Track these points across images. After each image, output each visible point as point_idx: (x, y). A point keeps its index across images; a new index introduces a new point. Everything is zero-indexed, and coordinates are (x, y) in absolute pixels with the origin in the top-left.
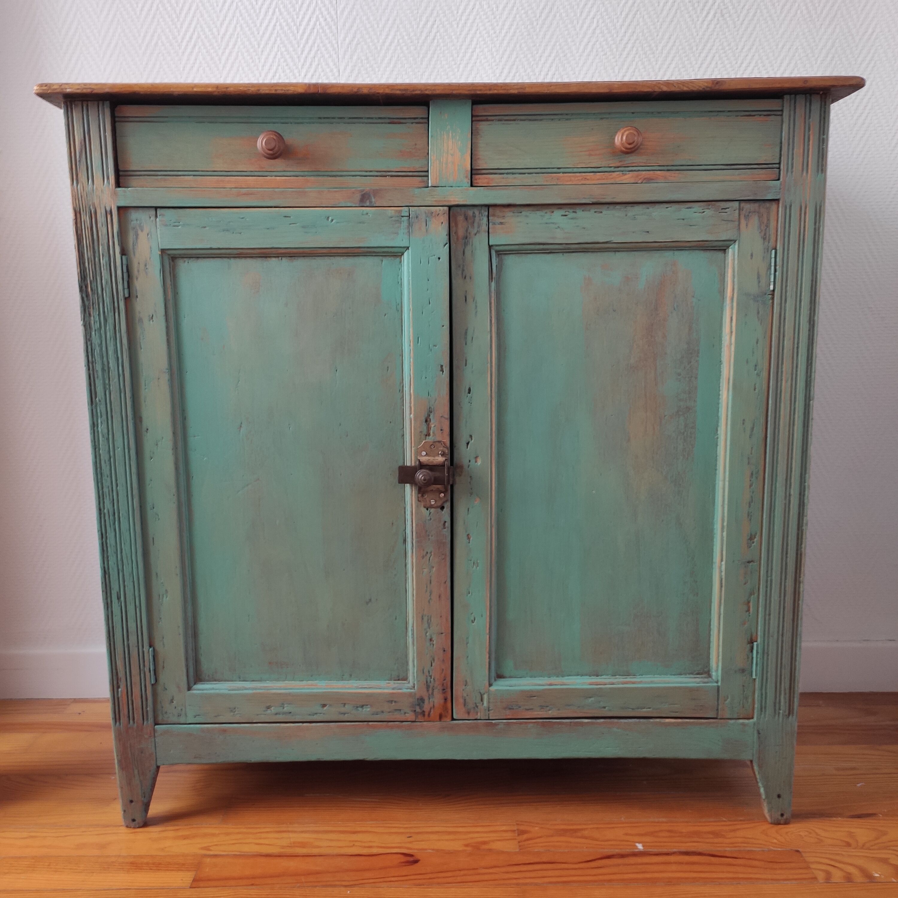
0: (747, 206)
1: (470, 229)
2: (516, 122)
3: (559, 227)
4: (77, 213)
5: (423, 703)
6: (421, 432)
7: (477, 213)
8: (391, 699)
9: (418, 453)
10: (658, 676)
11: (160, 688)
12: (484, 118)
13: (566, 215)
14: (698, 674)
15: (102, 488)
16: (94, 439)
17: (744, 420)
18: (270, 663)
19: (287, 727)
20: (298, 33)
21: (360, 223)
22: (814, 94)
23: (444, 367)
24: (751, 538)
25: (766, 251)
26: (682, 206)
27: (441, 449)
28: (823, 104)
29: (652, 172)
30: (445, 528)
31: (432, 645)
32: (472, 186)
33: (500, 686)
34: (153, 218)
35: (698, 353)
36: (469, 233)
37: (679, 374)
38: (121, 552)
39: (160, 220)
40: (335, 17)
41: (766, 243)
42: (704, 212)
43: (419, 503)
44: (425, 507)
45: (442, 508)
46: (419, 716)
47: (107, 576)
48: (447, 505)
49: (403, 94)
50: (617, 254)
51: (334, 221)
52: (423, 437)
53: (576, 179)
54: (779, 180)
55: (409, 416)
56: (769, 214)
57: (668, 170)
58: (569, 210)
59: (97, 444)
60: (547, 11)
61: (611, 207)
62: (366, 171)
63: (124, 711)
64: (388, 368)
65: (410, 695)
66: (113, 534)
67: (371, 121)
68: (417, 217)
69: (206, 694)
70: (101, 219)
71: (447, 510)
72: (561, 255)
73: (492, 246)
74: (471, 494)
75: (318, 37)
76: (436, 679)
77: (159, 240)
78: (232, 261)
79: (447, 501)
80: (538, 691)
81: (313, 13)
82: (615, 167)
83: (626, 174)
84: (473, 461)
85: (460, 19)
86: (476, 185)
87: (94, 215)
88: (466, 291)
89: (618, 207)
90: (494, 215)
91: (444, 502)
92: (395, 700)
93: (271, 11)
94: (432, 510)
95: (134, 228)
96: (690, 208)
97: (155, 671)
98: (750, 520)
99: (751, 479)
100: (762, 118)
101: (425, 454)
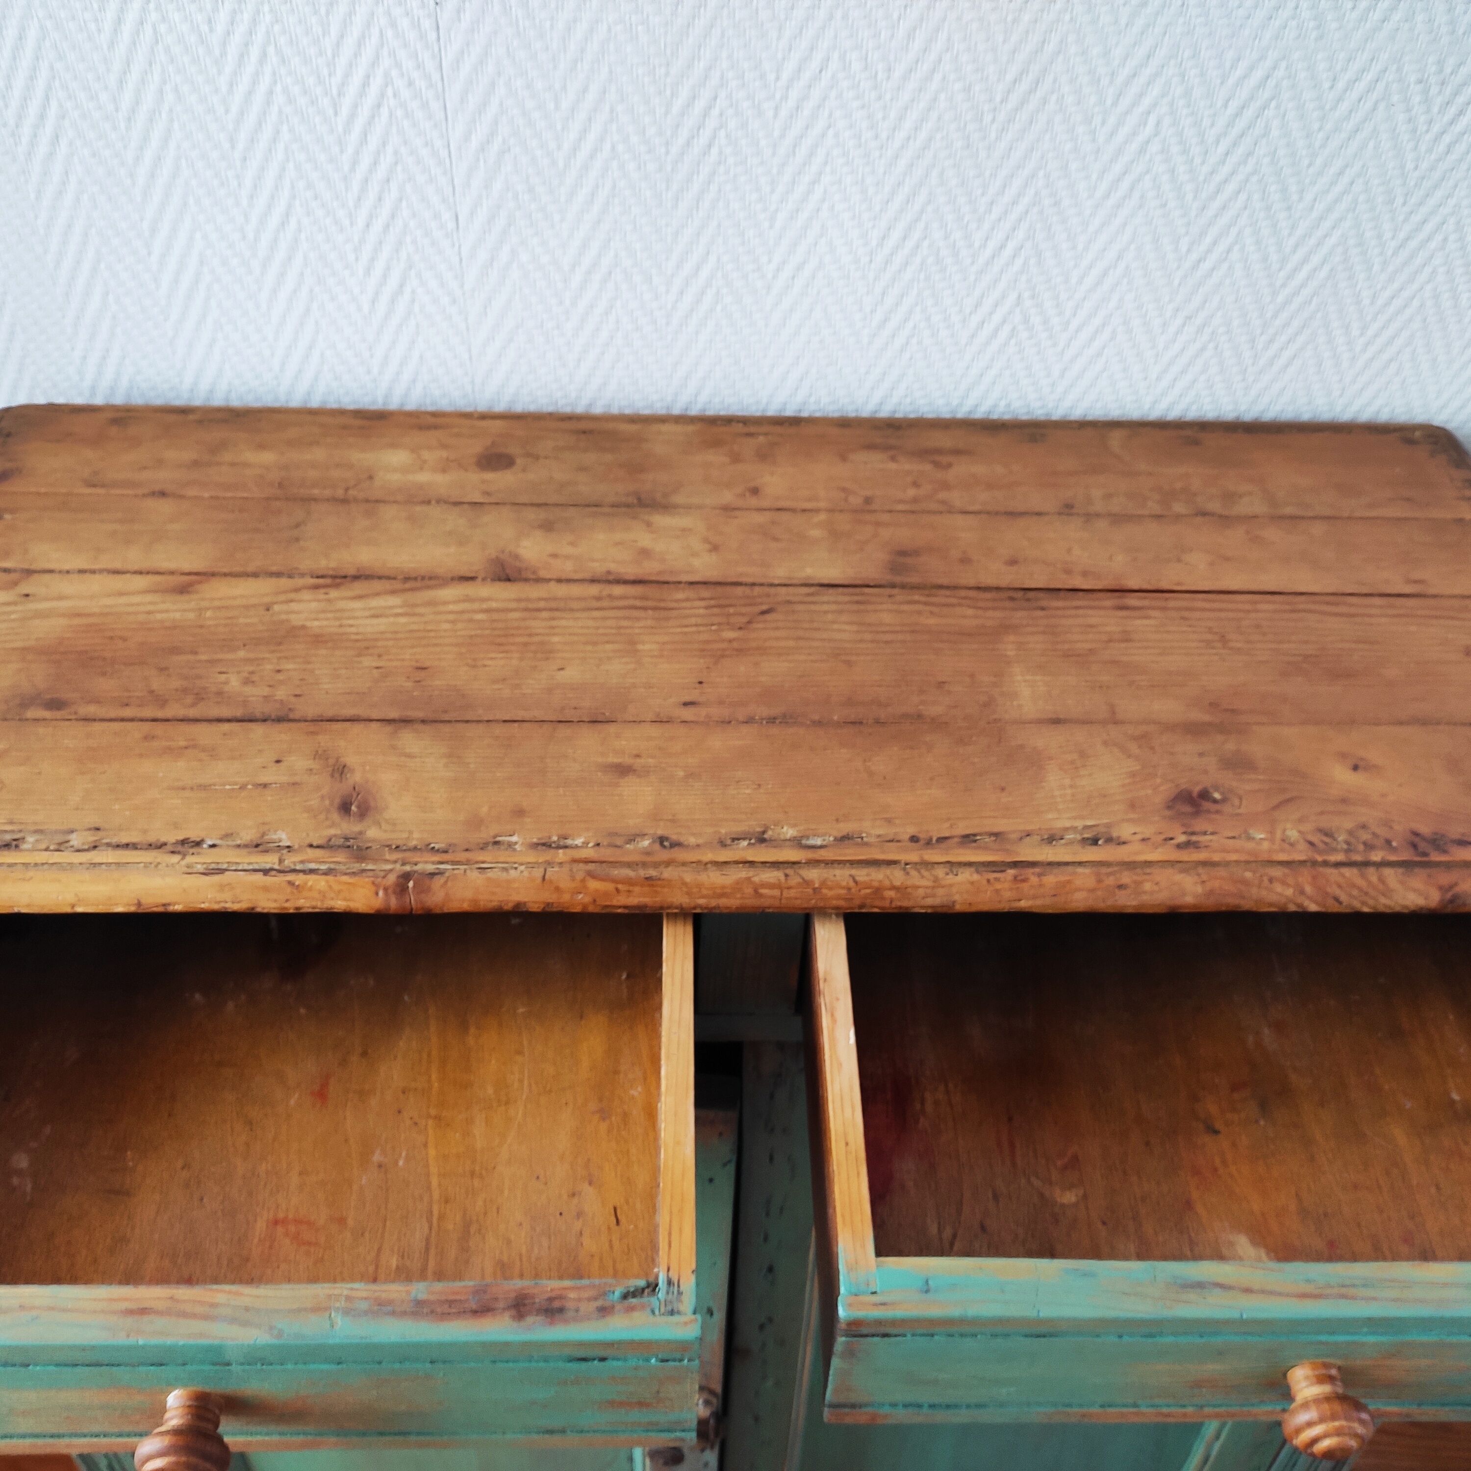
20: (336, 114)
40: (436, 77)
60: (1024, 86)
75: (394, 129)
81: (375, 62)
85: (785, 98)
93: (254, 53)
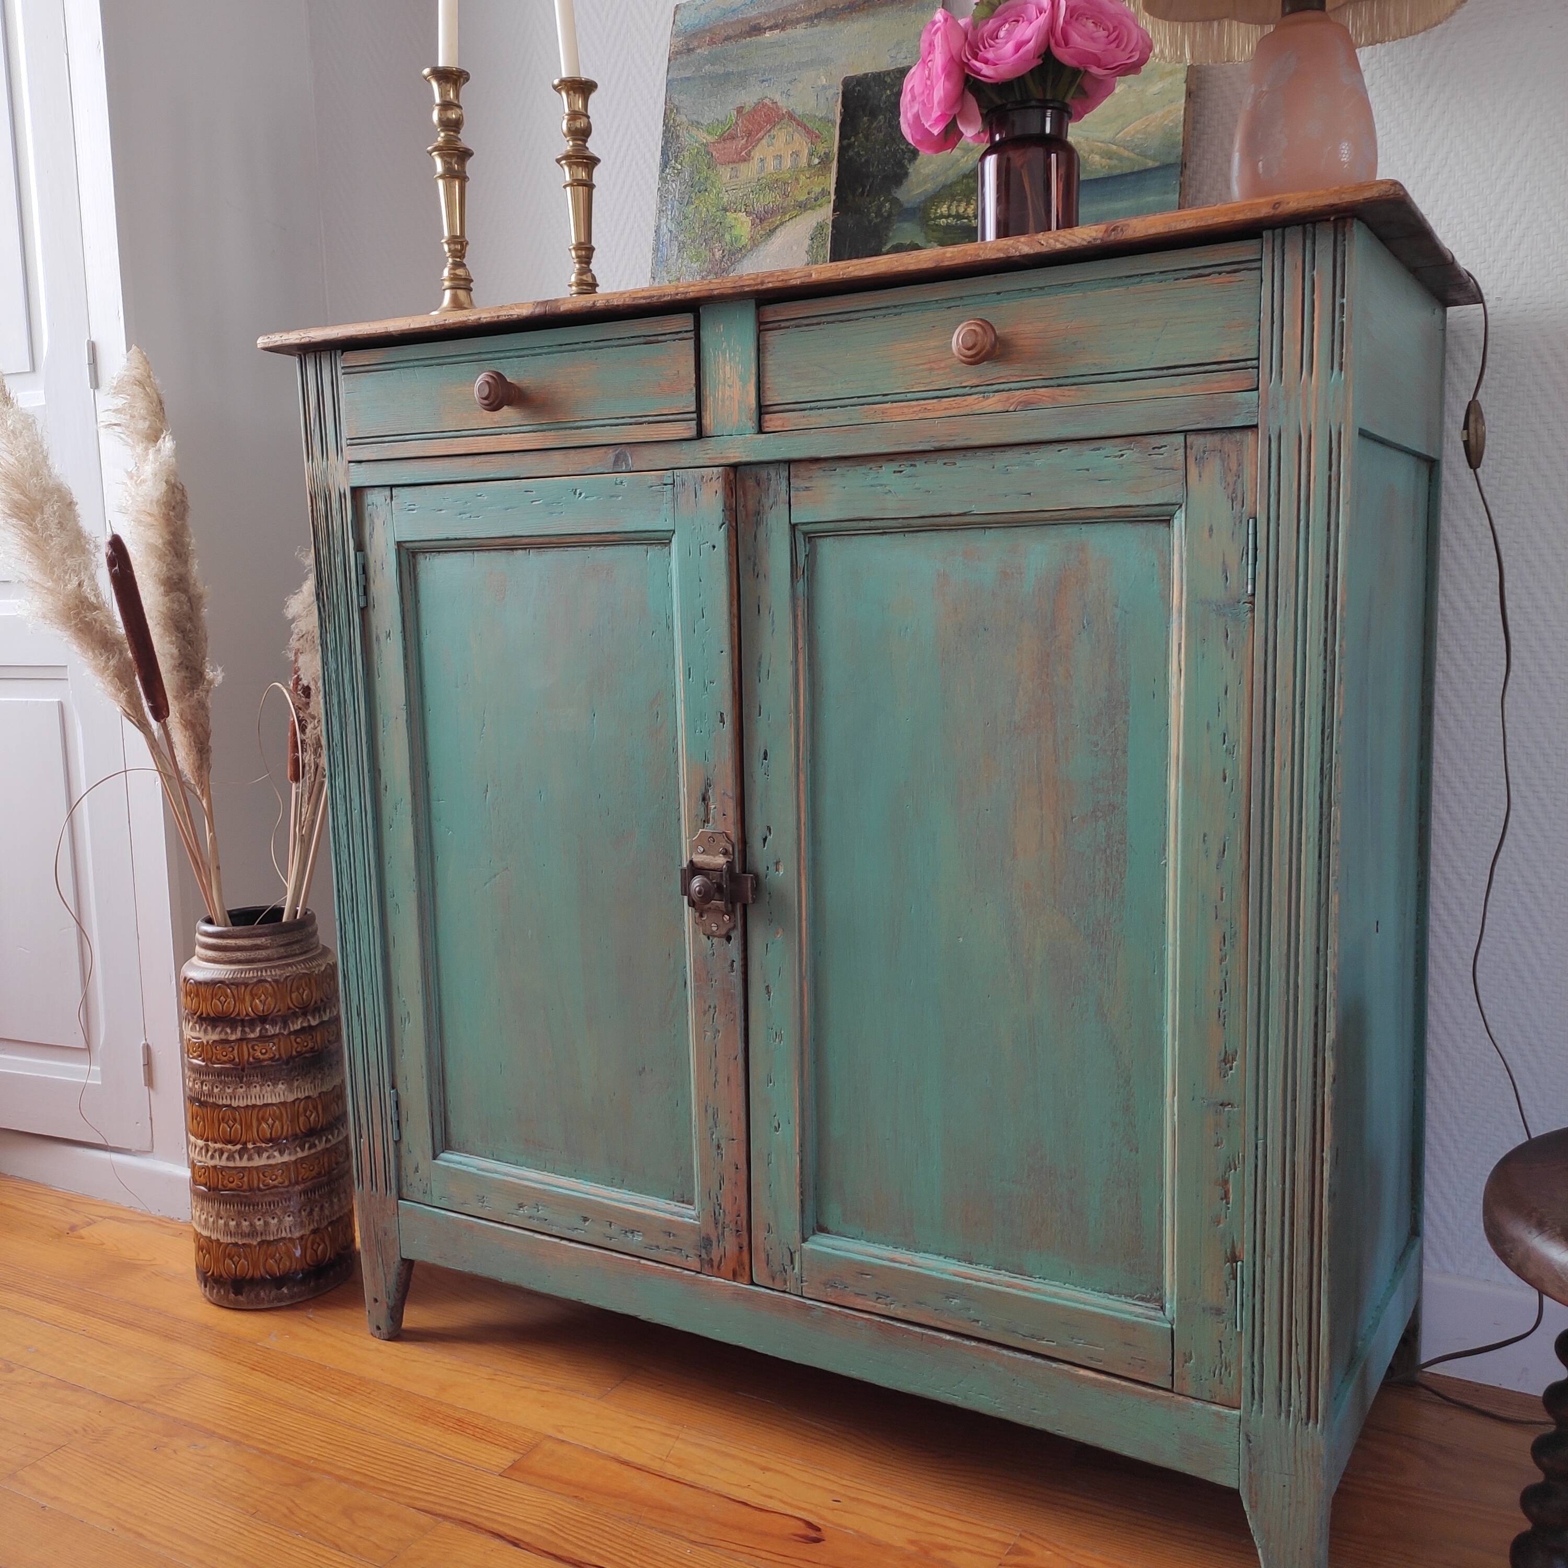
0: (1197, 441)
1: (764, 500)
2: (821, 326)
3: (890, 491)
5: (711, 1245)
6: (697, 816)
7: (773, 474)
8: (669, 1230)
9: (694, 848)
10: (1072, 1287)
11: (403, 1148)
12: (776, 325)
13: (901, 472)
14: (1142, 1299)
17: (1205, 836)
18: (526, 1140)
19: (542, 1240)
21: (613, 496)
22: (1319, 221)
23: (725, 716)
24: (1227, 1060)
25: (1237, 523)
26: (1085, 447)
27: (723, 844)
28: (1339, 238)
29: (1031, 391)
30: (733, 971)
31: (720, 1156)
33: (820, 1244)
34: (388, 501)
35: (1128, 707)
36: (763, 506)
37: (1097, 745)
38: (360, 952)
39: (395, 503)
41: (1237, 507)
42: (1122, 455)
43: (699, 927)
44: (705, 934)
45: (729, 939)
46: (706, 1265)
48: (736, 935)
49: (649, 303)
50: (988, 532)
51: (583, 495)
52: (700, 823)
53: (911, 410)
54: (1257, 389)
55: (683, 790)
56: (1239, 452)
57: (1059, 386)
58: (905, 463)
59: (334, 802)
61: (969, 454)
62: (617, 418)
63: (367, 1171)
64: (658, 713)
65: (694, 1229)
66: (350, 925)
67: (621, 342)
68: (683, 484)
69: (451, 1168)
70: (335, 504)
71: (736, 942)
72: (901, 536)
73: (796, 525)
74: (769, 921)
76: (727, 1212)
77: (395, 529)
78: (475, 555)
79: (734, 927)
80: (873, 1266)
82: (972, 387)
83: (988, 398)
84: (772, 868)
86: (767, 430)
87: (327, 499)
88: (759, 597)
89: (980, 453)
90: (796, 476)
91: (730, 930)
92: (674, 1231)
94: (715, 940)
95: (370, 515)
96: (1098, 449)
97: (398, 1122)
98: (1224, 1025)
99: (1223, 947)
100: (1225, 278)
101: (702, 849)
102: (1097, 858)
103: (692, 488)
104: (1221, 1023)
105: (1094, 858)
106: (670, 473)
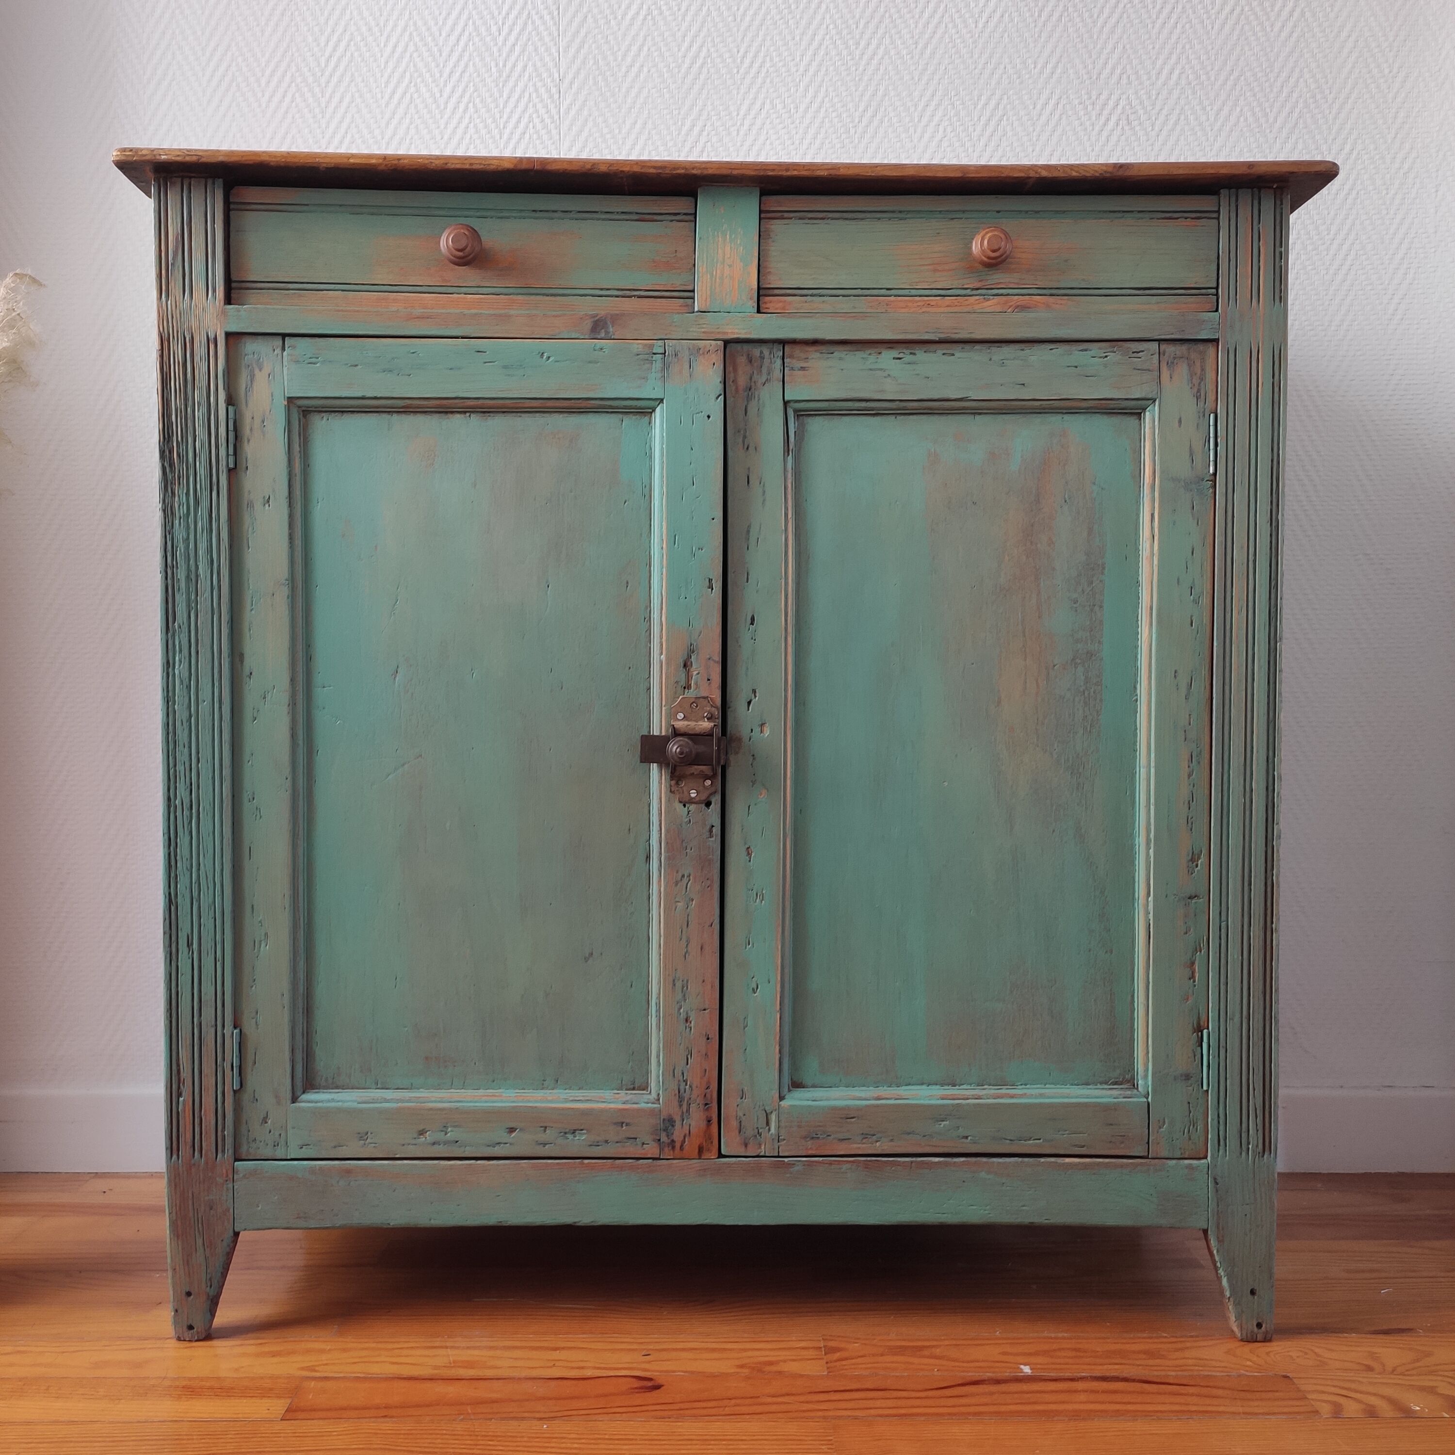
0: (1170, 350)
1: (755, 377)
2: (826, 221)
3: (889, 375)
4: (165, 341)
5: (673, 1126)
6: (677, 682)
7: (766, 352)
8: (621, 1120)
9: (672, 715)
10: (1053, 1086)
11: (246, 1097)
12: (779, 214)
13: (900, 359)
14: (1116, 1083)
15: (175, 766)
16: (168, 687)
17: (1176, 672)
18: (427, 1058)
19: (451, 1165)
20: (501, 138)
21: (590, 362)
22: (1265, 187)
23: (714, 582)
24: (1194, 859)
25: (1202, 415)
26: (1074, 347)
27: (708, 709)
28: (1278, 202)
29: (1027, 297)
30: (711, 836)
31: (688, 1030)
32: (759, 311)
33: (797, 1099)
34: (278, 351)
35: (1104, 568)
36: (755, 382)
37: (1075, 601)
38: (199, 869)
39: (288, 355)
40: (556, 117)
41: (1201, 404)
42: (1106, 357)
43: (672, 795)
44: (680, 802)
45: (708, 804)
46: (666, 1149)
47: (173, 908)
48: (716, 800)
50: (978, 417)
51: (551, 359)
52: (680, 690)
53: (915, 304)
54: (1217, 310)
55: (658, 657)
56: (1203, 360)
57: (1051, 295)
58: (904, 351)
59: (170, 694)
60: (869, 113)
61: (967, 347)
62: (602, 289)
63: (186, 1136)
64: (627, 583)
65: (652, 1112)
66: (187, 838)
67: (610, 216)
68: (676, 355)
69: (320, 1108)
70: (200, 350)
71: (715, 807)
72: (893, 417)
73: (789, 402)
74: (754, 783)
75: (531, 146)
76: (694, 1087)
77: (286, 383)
78: (395, 417)
79: (715, 793)
80: (859, 1109)
81: (525, 111)
82: (973, 289)
83: (989, 300)
84: (757, 730)
85: (742, 124)
86: (765, 311)
87: (188, 344)
88: (749, 469)
89: (978, 347)
90: (791, 357)
91: (711, 794)
92: (628, 1121)
93: (462, 106)
94: (692, 807)
95: (249, 366)
96: (1086, 350)
97: (240, 1067)
98: (1191, 830)
99: (1191, 765)
100: (1189, 222)
101: (683, 716)
102: (1077, 699)
103: (686, 359)
104: (1189, 828)
105: (1074, 700)
106: (660, 343)
